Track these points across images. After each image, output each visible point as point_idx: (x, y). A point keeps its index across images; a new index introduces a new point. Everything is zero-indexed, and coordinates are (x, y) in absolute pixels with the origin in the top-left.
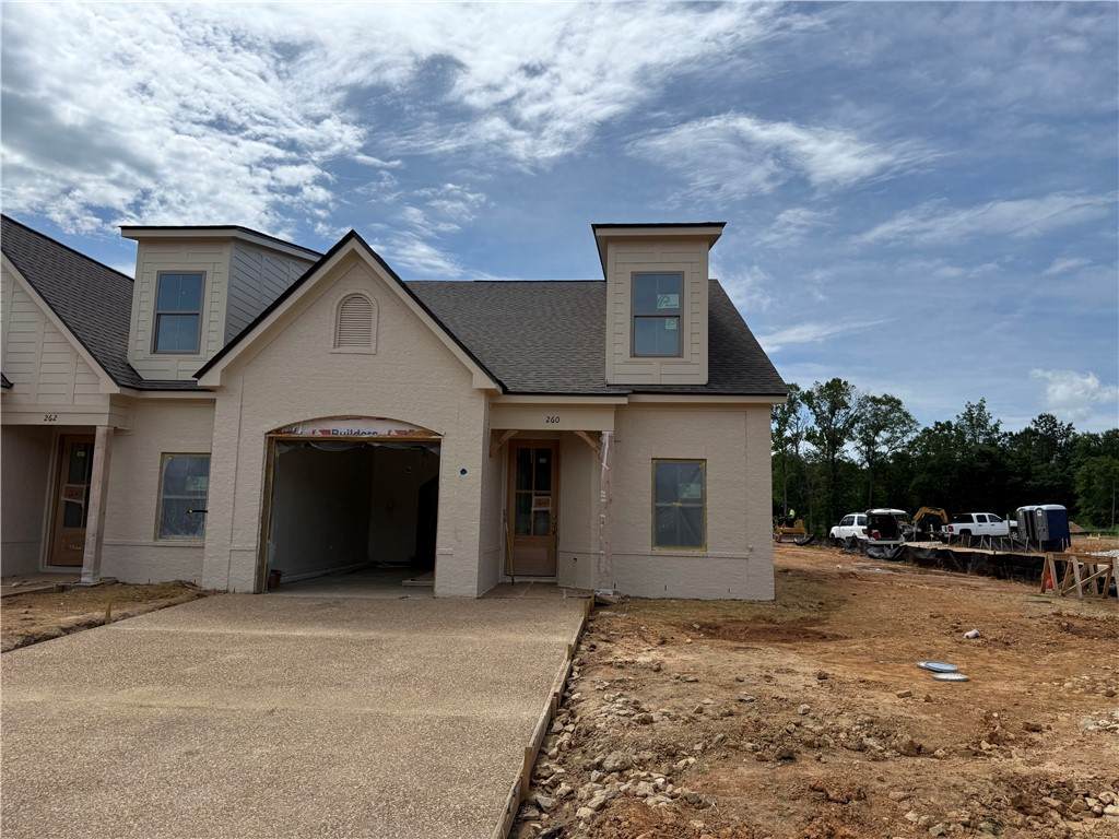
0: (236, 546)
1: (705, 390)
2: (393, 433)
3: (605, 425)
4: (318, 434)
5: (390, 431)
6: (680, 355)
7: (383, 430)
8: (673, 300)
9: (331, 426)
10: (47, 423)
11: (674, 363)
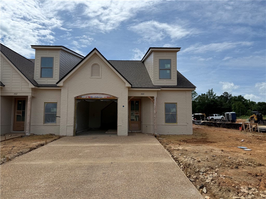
0: (68, 125)
1: (176, 87)
2: (106, 97)
3: (155, 95)
4: (87, 98)
5: (105, 97)
6: (170, 79)
7: (103, 97)
8: (168, 66)
9: (90, 96)
10: (15, 95)
11: (169, 81)
